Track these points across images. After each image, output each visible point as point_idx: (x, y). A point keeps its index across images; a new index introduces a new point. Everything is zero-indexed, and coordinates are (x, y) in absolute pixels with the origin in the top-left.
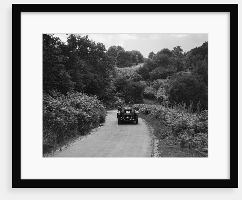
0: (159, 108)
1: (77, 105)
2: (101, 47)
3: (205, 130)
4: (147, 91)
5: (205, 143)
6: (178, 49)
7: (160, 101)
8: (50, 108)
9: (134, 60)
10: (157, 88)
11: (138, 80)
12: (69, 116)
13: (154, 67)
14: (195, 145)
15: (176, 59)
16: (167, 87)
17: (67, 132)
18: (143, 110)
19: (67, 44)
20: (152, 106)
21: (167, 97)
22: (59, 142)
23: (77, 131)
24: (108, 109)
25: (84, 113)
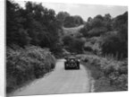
0: (95, 57)
1: (33, 56)
2: (52, 12)
3: (126, 72)
4: (86, 45)
5: (126, 81)
6: (108, 16)
7: (95, 52)
8: (11, 58)
9: (77, 22)
10: (93, 43)
11: (80, 37)
12: (27, 64)
13: (92, 28)
14: (120, 83)
15: (107, 23)
16: (100, 42)
17: (25, 76)
18: (83, 59)
19: (25, 8)
20: (90, 56)
21: (100, 50)
22: (18, 84)
23: (33, 76)
24: (57, 58)
25: (39, 62)
